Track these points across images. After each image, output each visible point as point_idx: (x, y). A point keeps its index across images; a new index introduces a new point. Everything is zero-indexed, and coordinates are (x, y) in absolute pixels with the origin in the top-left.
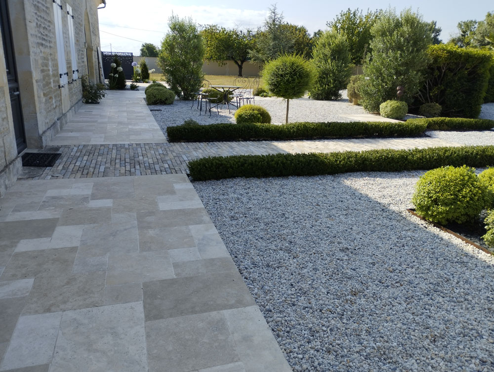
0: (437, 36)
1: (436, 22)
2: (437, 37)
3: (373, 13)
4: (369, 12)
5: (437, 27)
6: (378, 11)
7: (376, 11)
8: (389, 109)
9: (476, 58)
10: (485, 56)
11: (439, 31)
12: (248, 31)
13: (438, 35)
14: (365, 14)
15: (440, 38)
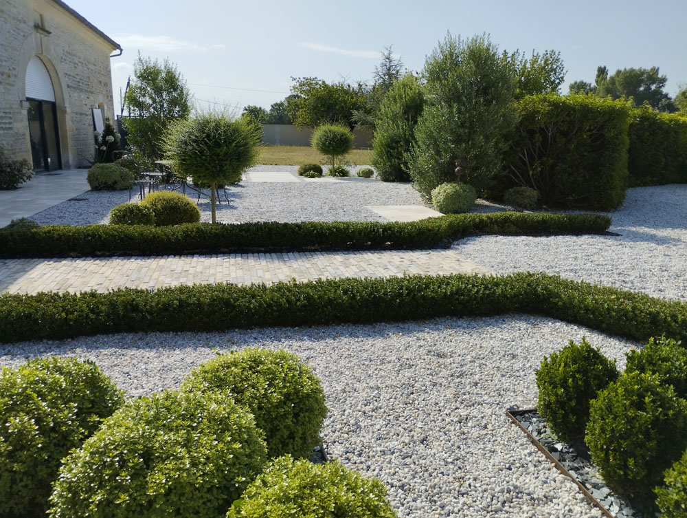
0: (660, 87)
1: (658, 68)
2: (661, 89)
3: (542, 56)
4: (535, 54)
5: (660, 76)
6: (548, 52)
7: (545, 53)
8: (441, 198)
9: (600, 113)
10: (614, 109)
11: (663, 80)
12: (359, 85)
13: (663, 86)
14: (529, 57)
15: (665, 90)
